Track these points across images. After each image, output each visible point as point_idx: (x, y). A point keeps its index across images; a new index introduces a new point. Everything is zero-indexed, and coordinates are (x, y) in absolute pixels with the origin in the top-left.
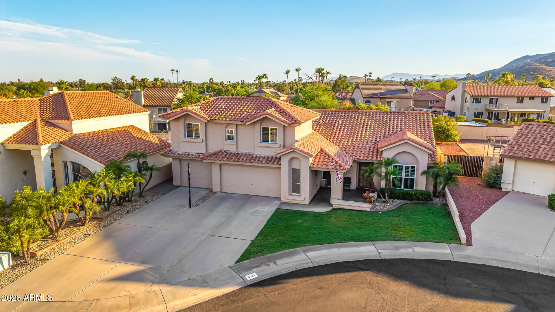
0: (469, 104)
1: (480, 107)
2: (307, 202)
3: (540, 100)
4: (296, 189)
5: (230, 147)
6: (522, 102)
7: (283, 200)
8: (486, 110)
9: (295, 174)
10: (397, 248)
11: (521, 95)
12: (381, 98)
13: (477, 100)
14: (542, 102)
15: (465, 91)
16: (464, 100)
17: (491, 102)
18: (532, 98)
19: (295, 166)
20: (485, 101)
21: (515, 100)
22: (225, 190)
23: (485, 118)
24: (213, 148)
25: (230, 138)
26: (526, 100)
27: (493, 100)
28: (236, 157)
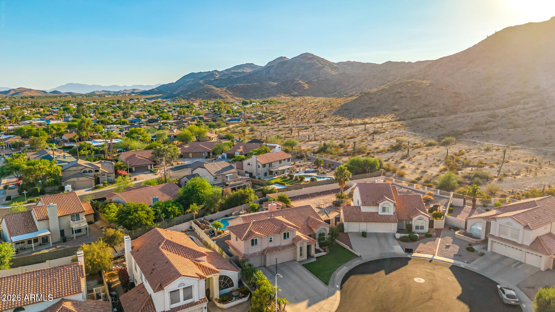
0: (260, 169)
1: (265, 170)
2: (306, 258)
4: (301, 255)
5: (271, 245)
6: (281, 163)
7: (298, 260)
8: (268, 170)
9: (301, 249)
11: (280, 159)
12: (222, 175)
13: (264, 166)
14: (288, 161)
15: (257, 161)
16: (257, 166)
17: (270, 166)
18: (284, 160)
19: (301, 246)
20: (267, 166)
21: (278, 162)
23: (268, 174)
24: (264, 246)
25: (271, 241)
26: (282, 161)
27: (270, 164)
28: (276, 249)
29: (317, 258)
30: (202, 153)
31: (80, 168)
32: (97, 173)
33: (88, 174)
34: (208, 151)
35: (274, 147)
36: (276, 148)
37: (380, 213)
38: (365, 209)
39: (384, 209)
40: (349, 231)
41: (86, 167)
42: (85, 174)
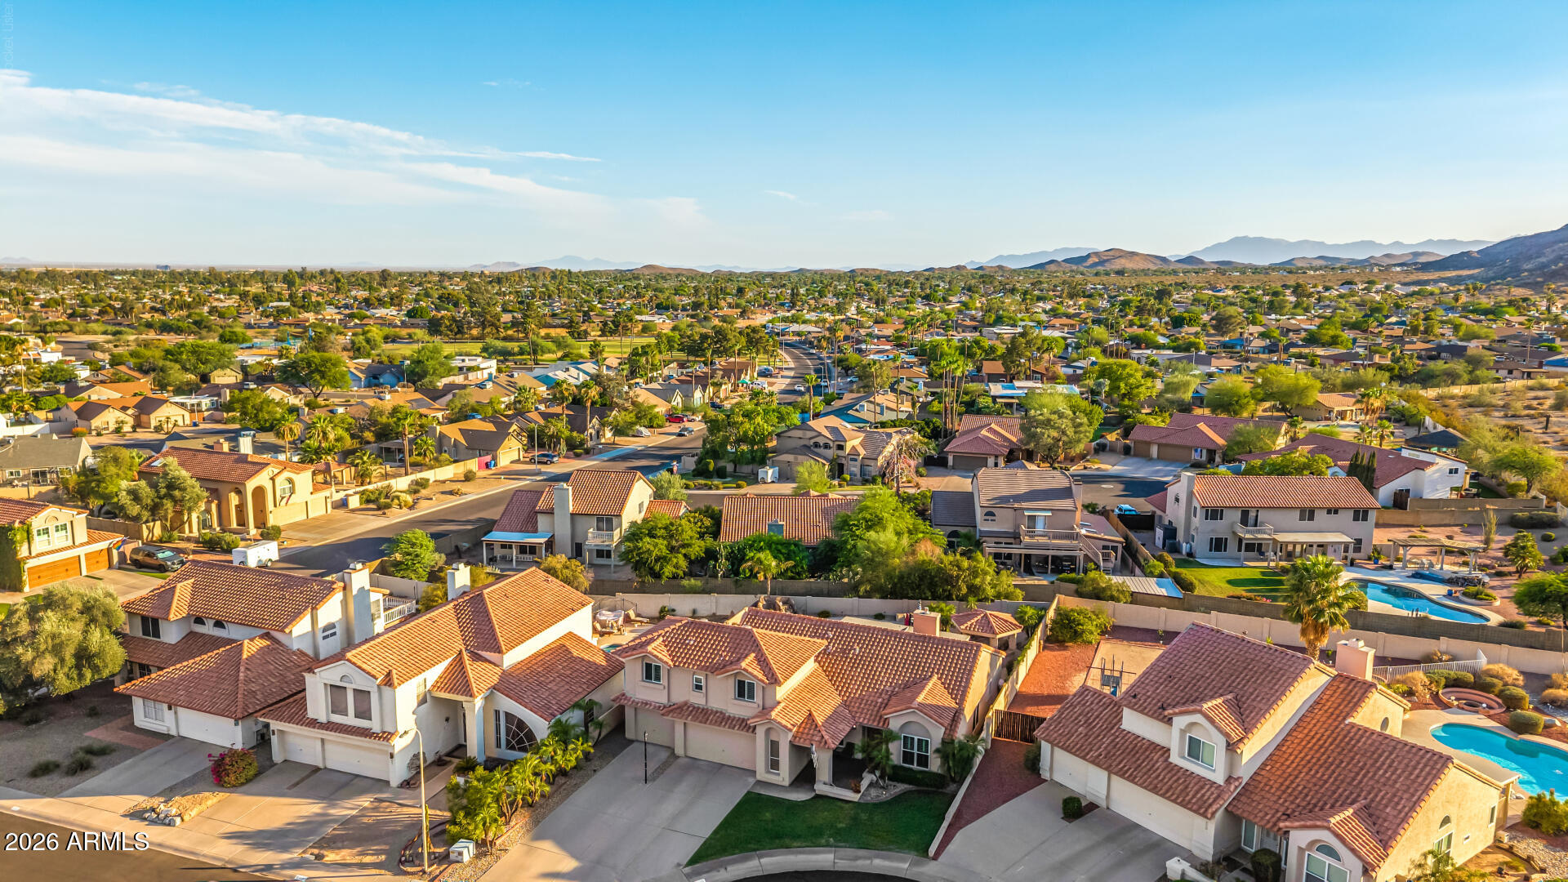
0: (1196, 521)
1: (1219, 528)
2: (787, 783)
3: (1351, 514)
4: (774, 766)
5: (697, 699)
6: (1311, 518)
7: (759, 777)
8: (1234, 535)
9: (774, 748)
10: (857, 858)
11: (1308, 504)
12: (1015, 509)
13: (1214, 513)
14: (1356, 519)
15: (1193, 493)
16: (1191, 511)
17: (1244, 521)
18: (1332, 512)
19: (774, 737)
20: (1232, 516)
21: (1297, 514)
22: (691, 754)
24: (678, 697)
25: (699, 687)
26: (1320, 516)
27: (1248, 513)
28: (704, 715)
29: (818, 797)
30: (1190, 448)
31: (810, 434)
32: (840, 453)
33: (821, 451)
34: (1212, 447)
35: (1422, 466)
36: (1429, 471)
37: (1175, 759)
38: (1134, 723)
39: (1194, 749)
40: (1057, 778)
41: (820, 434)
42: (816, 450)
